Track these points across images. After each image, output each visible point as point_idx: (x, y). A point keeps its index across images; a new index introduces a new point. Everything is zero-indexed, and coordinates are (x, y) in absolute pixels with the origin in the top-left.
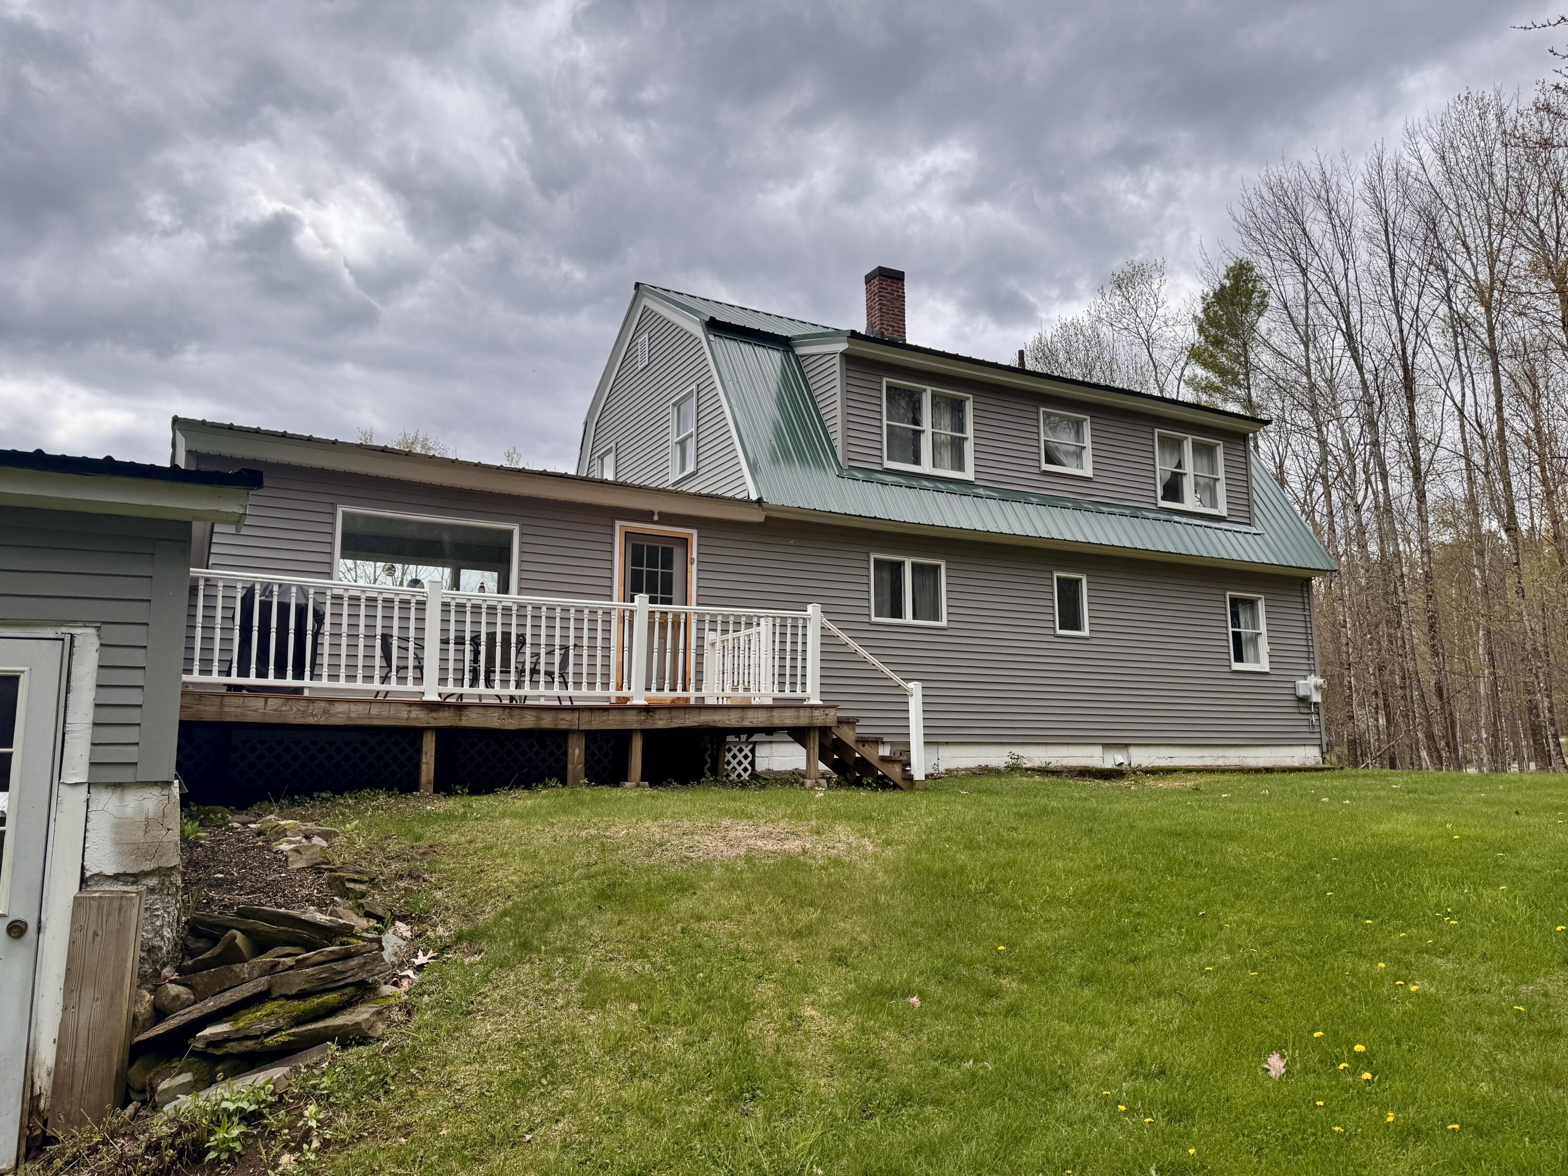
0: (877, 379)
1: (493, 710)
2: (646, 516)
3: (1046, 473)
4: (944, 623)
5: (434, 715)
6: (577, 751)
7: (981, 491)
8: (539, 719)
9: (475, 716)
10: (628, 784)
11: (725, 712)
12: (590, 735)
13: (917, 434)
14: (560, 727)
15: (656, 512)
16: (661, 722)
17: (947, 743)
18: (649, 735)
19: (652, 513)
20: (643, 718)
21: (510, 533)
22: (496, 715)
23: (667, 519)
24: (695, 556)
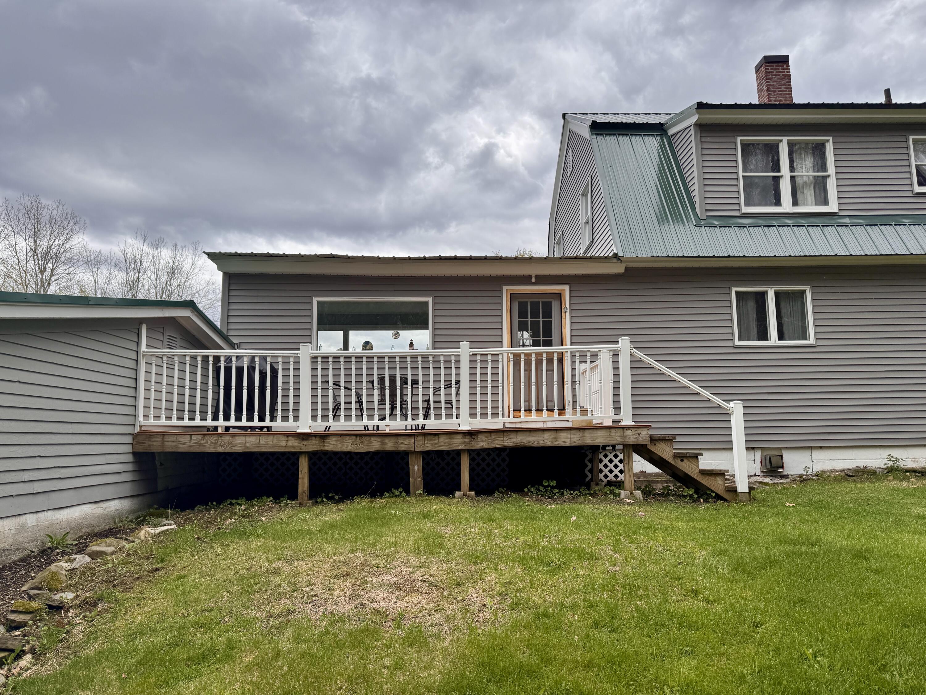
0: (732, 140)
1: (348, 438)
2: (525, 280)
3: (919, 195)
4: (811, 341)
5: (305, 443)
6: (416, 468)
7: (847, 221)
8: (383, 443)
9: (334, 442)
10: (458, 494)
11: (540, 434)
12: (426, 455)
13: (777, 180)
14: (400, 449)
15: (533, 276)
16: (482, 444)
17: (821, 447)
18: (475, 454)
19: (530, 277)
20: (467, 440)
21: (427, 303)
22: (350, 441)
23: (542, 280)
24: (568, 305)
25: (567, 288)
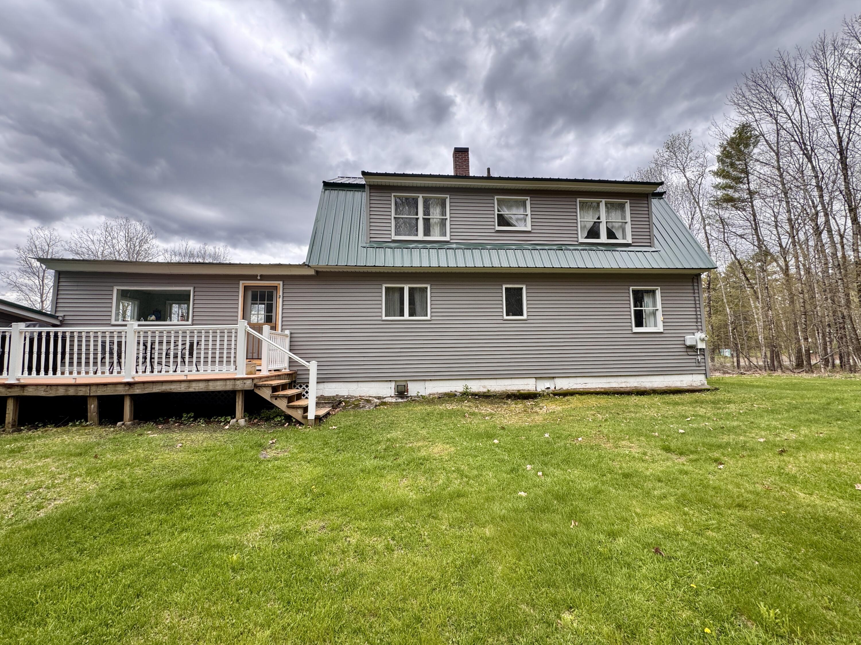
0: (388, 195)
1: (41, 387)
2: (253, 277)
3: (499, 231)
4: (428, 318)
5: (10, 390)
6: (93, 406)
7: (454, 246)
8: (67, 391)
9: (32, 390)
10: (119, 423)
12: (100, 398)
13: (417, 219)
14: (79, 394)
15: (259, 275)
16: (137, 391)
17: (431, 380)
18: (134, 397)
19: (257, 276)
20: (127, 388)
21: (190, 291)
22: (43, 389)
24: (281, 294)
25: (281, 283)
